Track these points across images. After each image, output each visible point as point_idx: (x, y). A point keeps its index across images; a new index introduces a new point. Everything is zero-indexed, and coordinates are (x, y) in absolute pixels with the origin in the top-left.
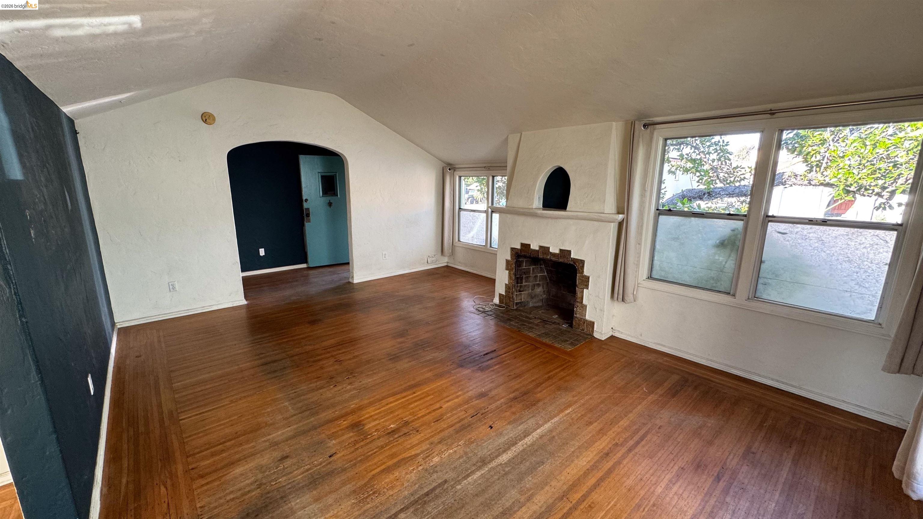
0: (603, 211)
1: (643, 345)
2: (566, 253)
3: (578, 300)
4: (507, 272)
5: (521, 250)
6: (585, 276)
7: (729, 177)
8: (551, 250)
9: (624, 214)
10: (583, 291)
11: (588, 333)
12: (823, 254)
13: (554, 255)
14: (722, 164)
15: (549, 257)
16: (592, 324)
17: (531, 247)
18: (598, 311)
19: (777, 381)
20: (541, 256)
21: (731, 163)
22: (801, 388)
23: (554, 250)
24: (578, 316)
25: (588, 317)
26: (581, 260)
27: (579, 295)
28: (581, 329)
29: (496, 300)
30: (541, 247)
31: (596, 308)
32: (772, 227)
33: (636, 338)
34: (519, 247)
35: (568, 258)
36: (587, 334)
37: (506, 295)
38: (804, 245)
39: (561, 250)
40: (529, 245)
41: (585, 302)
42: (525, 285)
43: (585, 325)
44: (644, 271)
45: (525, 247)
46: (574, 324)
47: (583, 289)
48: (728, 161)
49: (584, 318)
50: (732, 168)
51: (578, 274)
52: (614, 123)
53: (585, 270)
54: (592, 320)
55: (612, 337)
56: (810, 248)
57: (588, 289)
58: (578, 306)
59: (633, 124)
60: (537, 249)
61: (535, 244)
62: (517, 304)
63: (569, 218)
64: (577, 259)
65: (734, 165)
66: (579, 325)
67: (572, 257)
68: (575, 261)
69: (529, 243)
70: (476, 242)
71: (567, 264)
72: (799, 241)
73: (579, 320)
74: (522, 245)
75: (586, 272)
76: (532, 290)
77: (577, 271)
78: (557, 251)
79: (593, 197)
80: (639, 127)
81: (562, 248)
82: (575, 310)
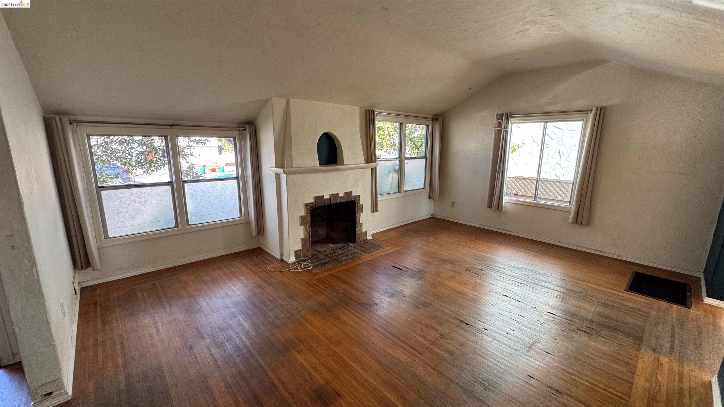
82: (356, 229)
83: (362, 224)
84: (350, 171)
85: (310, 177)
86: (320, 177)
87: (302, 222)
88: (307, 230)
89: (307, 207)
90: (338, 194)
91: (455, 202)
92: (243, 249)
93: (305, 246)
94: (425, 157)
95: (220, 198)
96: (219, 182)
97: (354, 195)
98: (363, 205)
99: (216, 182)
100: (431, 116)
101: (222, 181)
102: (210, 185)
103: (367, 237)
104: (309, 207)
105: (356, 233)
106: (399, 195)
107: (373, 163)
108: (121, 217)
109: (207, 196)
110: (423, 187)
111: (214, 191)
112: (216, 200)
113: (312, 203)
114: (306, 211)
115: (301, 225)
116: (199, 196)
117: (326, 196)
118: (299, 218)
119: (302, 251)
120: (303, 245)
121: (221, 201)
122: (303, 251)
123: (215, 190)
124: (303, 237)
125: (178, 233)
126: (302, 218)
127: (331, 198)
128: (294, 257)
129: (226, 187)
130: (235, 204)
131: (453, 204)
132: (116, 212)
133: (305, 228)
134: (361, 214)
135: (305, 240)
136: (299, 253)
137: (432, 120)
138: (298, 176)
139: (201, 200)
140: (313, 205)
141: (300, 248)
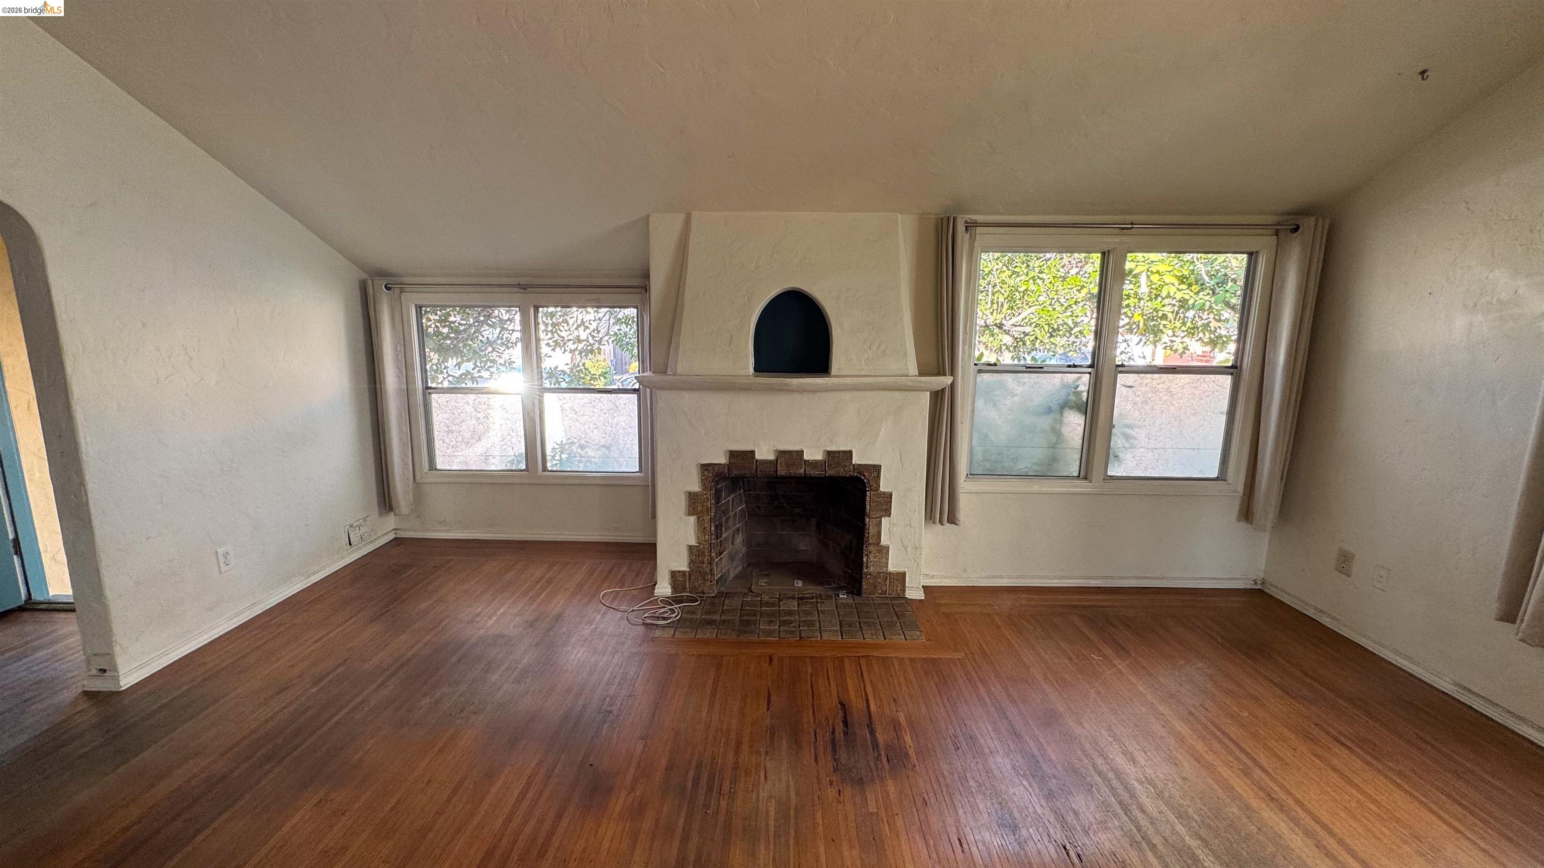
0: (906, 373)
1: (970, 585)
2: (840, 457)
3: (870, 541)
4: (692, 519)
5: (729, 466)
6: (884, 493)
8: (806, 456)
10: (881, 521)
11: (894, 595)
12: (1172, 408)
13: (814, 464)
15: (802, 471)
16: (901, 577)
17: (757, 456)
18: (909, 551)
19: (1141, 578)
20: (782, 471)
22: (1163, 578)
23: (813, 454)
24: (872, 569)
25: (893, 566)
26: (874, 466)
27: (872, 530)
28: (880, 591)
29: (664, 589)
30: (780, 453)
31: (905, 548)
32: (1122, 378)
33: (956, 578)
34: (722, 459)
35: (845, 466)
36: (892, 599)
37: (692, 570)
38: (1154, 399)
39: (829, 453)
40: (753, 452)
41: (884, 541)
43: (888, 582)
45: (741, 457)
46: (864, 587)
47: (881, 518)
49: (884, 570)
51: (868, 493)
53: (881, 485)
54: (901, 570)
55: (930, 590)
56: (1161, 403)
57: (889, 516)
58: (870, 552)
60: (772, 457)
61: (765, 449)
62: (721, 582)
63: (836, 389)
64: (865, 465)
66: (875, 587)
67: (853, 462)
68: (861, 468)
69: (750, 449)
71: (844, 478)
72: (1150, 395)
73: (875, 578)
74: (733, 454)
75: (884, 486)
77: (866, 487)
78: (819, 456)
79: (883, 347)
81: (829, 449)
82: (865, 559)
83: (887, 548)
84: (848, 395)
85: (718, 403)
86: (747, 404)
87: (689, 507)
88: (705, 528)
89: (706, 473)
90: (801, 453)
91: (1353, 556)
92: (639, 538)
93: (699, 567)
94: (1234, 370)
95: (604, 427)
96: (604, 395)
97: (856, 460)
98: (891, 495)
99: (598, 395)
100: (1271, 219)
101: (609, 395)
102: (586, 400)
103: (904, 591)
104: (710, 475)
105: (865, 570)
106: (1082, 487)
107: (944, 375)
108: (453, 439)
109: (581, 421)
110: (1215, 474)
111: (592, 411)
112: (595, 431)
113: (720, 464)
114: (703, 482)
115: (690, 514)
116: (568, 419)
117: (764, 453)
118: (683, 497)
119: (690, 576)
120: (691, 562)
121: (605, 433)
122: (692, 577)
123: (596, 410)
124: (693, 542)
125: (526, 481)
126: (692, 497)
127: (777, 461)
128: (670, 586)
129: (617, 407)
130: (632, 444)
131: (1345, 562)
132: (447, 429)
133: (700, 522)
134: (885, 521)
135: (698, 551)
136: (681, 579)
137: (1277, 233)
138: (686, 395)
139: (570, 426)
140: (721, 470)
141: (684, 568)
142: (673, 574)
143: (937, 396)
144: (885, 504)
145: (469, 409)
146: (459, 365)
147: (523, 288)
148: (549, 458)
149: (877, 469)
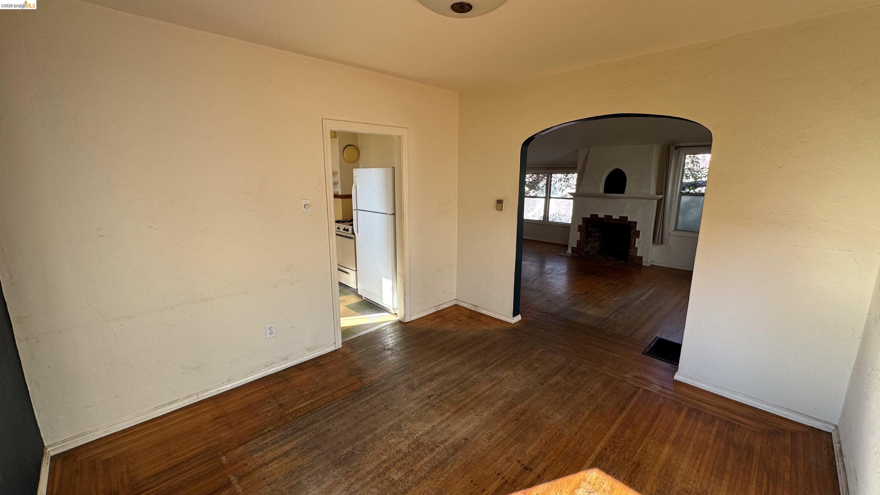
0: (649, 194)
2: (624, 219)
3: (632, 245)
4: (579, 233)
5: (591, 218)
6: (637, 231)
7: (698, 174)
8: (613, 217)
9: (663, 195)
10: (636, 240)
13: (616, 220)
14: (694, 166)
15: (612, 221)
16: (641, 258)
17: (599, 216)
20: (605, 221)
21: (699, 166)
23: (615, 217)
24: (631, 254)
25: (638, 255)
27: (633, 242)
28: (634, 261)
29: (569, 251)
30: (606, 216)
31: (644, 249)
34: (589, 217)
35: (625, 221)
36: (638, 264)
39: (620, 217)
40: (598, 215)
41: (636, 246)
42: (590, 241)
43: (636, 259)
44: (673, 227)
45: (594, 217)
46: (628, 259)
47: (636, 238)
48: (698, 164)
49: (635, 255)
50: (700, 168)
51: (632, 230)
52: (655, 145)
53: (637, 228)
54: (642, 256)
55: (652, 265)
57: (639, 238)
58: (632, 249)
59: (669, 147)
60: (603, 217)
62: (585, 252)
63: (625, 198)
64: (632, 221)
65: (701, 167)
66: (632, 260)
67: (628, 220)
68: (630, 222)
69: (597, 214)
70: (536, 218)
71: (625, 224)
73: (632, 257)
74: (592, 215)
76: (593, 244)
77: (632, 228)
78: (618, 218)
79: (642, 186)
80: (672, 148)
82: (630, 251)
83: (637, 248)
84: (629, 200)
86: (601, 201)
88: (582, 236)
89: (584, 220)
93: (579, 247)
98: (640, 232)
101: (568, 200)
103: (642, 263)
105: (629, 254)
114: (583, 222)
115: (579, 231)
117: (601, 215)
118: (578, 227)
120: (578, 245)
122: (577, 249)
124: (579, 239)
125: (543, 224)
126: (581, 227)
128: (571, 251)
130: (570, 216)
133: (581, 234)
135: (580, 242)
136: (574, 249)
139: (558, 208)
140: (588, 219)
141: (576, 246)
142: (572, 247)
143: (659, 201)
144: (637, 234)
145: (531, 202)
146: (534, 192)
147: (548, 168)
148: (549, 217)
149: (636, 223)
